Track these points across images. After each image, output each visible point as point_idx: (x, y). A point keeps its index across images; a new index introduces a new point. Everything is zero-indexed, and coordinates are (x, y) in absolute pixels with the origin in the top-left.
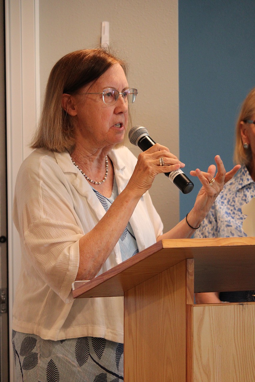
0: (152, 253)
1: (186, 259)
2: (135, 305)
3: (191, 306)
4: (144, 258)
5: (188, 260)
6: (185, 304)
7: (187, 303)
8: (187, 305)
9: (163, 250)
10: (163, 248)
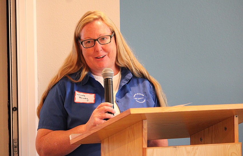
0: (124, 117)
1: (142, 120)
2: (109, 148)
3: (146, 148)
4: (118, 120)
5: (144, 121)
6: (142, 148)
7: (143, 147)
8: (143, 149)
9: (131, 115)
10: (131, 114)
